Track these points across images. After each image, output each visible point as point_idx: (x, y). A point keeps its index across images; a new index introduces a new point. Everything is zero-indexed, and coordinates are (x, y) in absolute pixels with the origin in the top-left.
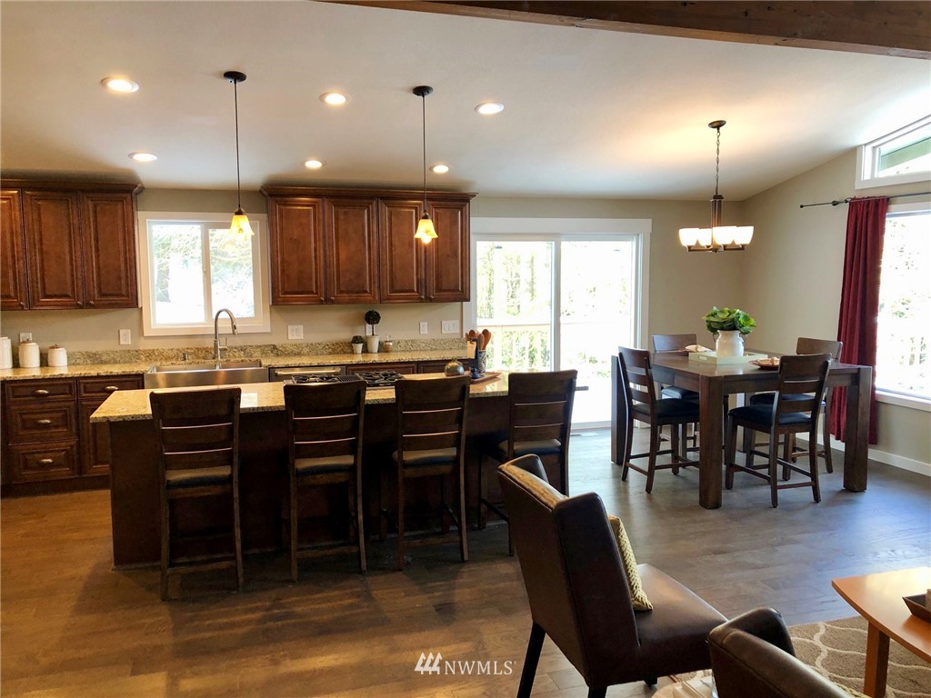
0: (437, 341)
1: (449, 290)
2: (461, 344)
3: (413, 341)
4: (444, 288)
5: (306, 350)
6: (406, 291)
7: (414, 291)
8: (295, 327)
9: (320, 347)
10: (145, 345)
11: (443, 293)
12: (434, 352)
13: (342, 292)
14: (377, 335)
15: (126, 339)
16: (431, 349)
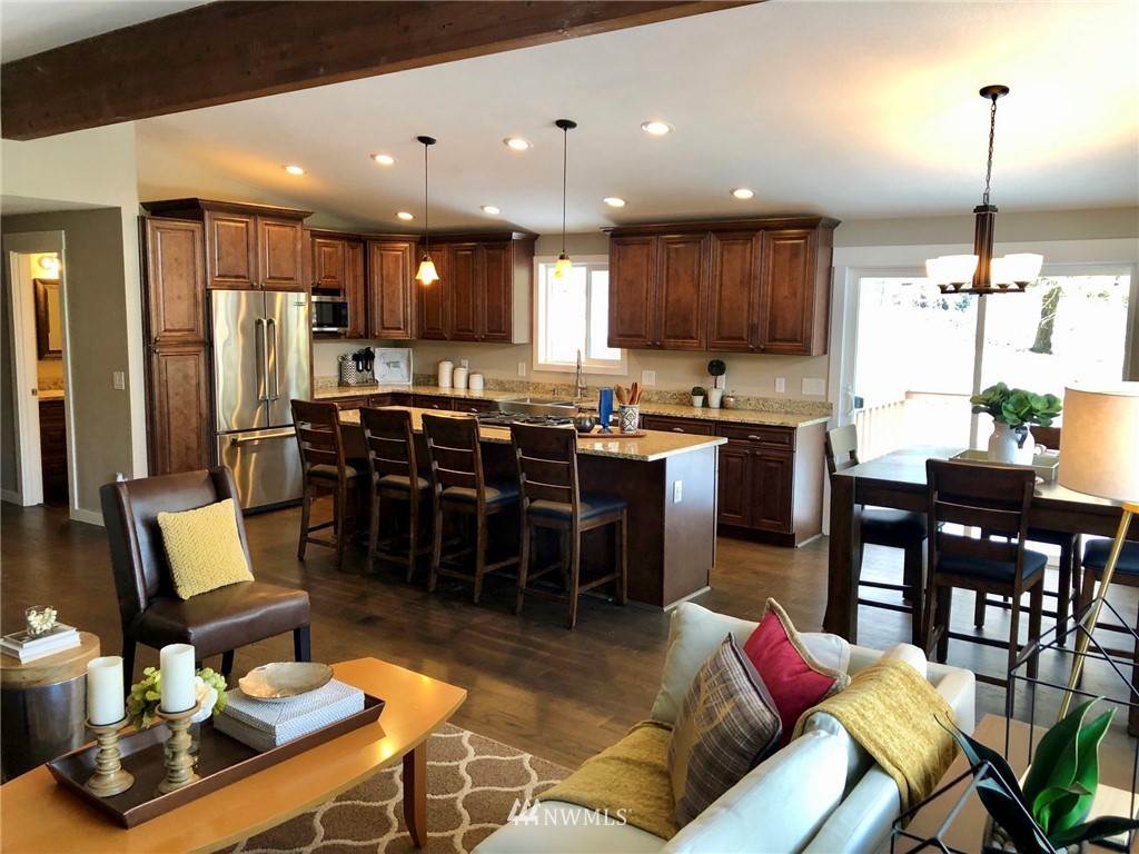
0: (795, 402)
1: (784, 340)
2: (825, 410)
3: (765, 400)
4: (777, 336)
5: (655, 398)
6: (735, 339)
7: (743, 339)
8: (648, 372)
9: (669, 396)
10: (535, 379)
11: (778, 343)
12: (789, 416)
13: (669, 337)
14: (719, 389)
15: (523, 373)
16: (787, 413)
